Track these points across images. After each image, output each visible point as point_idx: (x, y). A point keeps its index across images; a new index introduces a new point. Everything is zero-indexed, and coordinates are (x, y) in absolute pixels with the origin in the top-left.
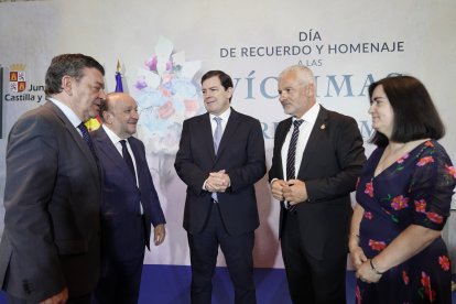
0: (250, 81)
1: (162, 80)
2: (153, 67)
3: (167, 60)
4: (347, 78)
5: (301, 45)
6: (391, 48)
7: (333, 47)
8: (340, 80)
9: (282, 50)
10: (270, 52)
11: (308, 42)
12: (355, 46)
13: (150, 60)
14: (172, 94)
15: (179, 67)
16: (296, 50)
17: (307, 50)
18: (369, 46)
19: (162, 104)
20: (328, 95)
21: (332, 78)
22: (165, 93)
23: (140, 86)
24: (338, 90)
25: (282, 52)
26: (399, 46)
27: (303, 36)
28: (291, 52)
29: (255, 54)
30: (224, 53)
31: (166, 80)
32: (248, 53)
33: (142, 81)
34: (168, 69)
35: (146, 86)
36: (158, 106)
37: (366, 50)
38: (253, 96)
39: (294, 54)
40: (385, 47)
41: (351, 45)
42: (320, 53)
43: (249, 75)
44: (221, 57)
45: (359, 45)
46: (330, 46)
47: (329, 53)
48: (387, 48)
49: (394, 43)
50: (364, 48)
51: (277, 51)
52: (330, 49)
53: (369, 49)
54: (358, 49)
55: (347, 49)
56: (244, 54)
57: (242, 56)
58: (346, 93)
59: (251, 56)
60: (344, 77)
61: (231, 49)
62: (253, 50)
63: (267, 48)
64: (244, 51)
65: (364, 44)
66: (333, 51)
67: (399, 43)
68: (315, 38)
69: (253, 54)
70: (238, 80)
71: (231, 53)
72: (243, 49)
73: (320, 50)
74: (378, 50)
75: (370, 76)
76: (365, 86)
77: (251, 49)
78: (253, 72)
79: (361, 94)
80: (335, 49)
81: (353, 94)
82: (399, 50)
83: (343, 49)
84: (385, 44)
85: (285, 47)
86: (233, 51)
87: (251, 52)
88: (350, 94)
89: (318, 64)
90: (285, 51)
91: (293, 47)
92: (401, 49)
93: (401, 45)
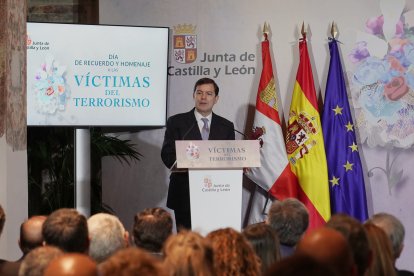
1: (390, 48)
2: (378, 30)
3: (396, 20)
13: (373, 20)
14: (405, 66)
19: (390, 80)
22: (394, 65)
23: (360, 56)
31: (396, 48)
33: (361, 48)
34: (398, 33)
35: (368, 55)
36: (385, 82)
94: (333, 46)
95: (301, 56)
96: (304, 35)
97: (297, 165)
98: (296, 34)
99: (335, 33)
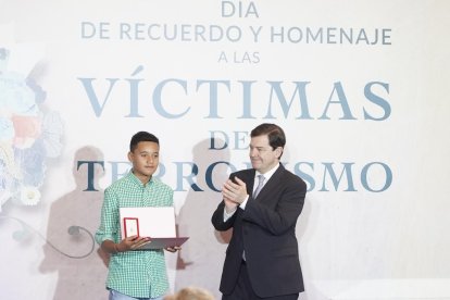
0: (134, 84)
4: (301, 86)
5: (225, 23)
6: (371, 38)
7: (277, 30)
8: (289, 90)
9: (192, 30)
10: (171, 35)
12: (314, 33)
15: (3, 53)
16: (216, 33)
17: (234, 34)
18: (337, 33)
20: (269, 116)
21: (276, 86)
24: (286, 108)
25: (192, 36)
26: (384, 36)
27: (228, 9)
28: (206, 35)
29: (145, 35)
30: (89, 31)
32: (132, 33)
37: (332, 39)
38: (140, 112)
39: (211, 40)
40: (363, 36)
41: (308, 30)
42: (256, 41)
43: (133, 75)
44: (83, 37)
45: (321, 30)
46: (272, 28)
47: (272, 41)
48: (366, 39)
49: (377, 31)
50: (329, 36)
51: (183, 33)
52: (273, 35)
53: (337, 39)
54: (319, 37)
55: (301, 36)
56: (124, 35)
57: (121, 37)
58: (300, 114)
59: (137, 38)
60: (295, 86)
61: (101, 24)
62: (140, 28)
63: (165, 26)
64: (125, 28)
65: (329, 29)
66: (277, 39)
67: (384, 30)
68: (248, 12)
69: (140, 35)
70: (113, 81)
71: (101, 31)
72: (122, 25)
73: (256, 35)
74: (351, 41)
75: (338, 86)
76: (330, 102)
77: (137, 25)
78: (140, 69)
79: (324, 117)
80: (282, 34)
81: (311, 116)
82: (384, 43)
83: (295, 35)
84: (363, 30)
85: (197, 26)
86: (104, 27)
87: (137, 32)
88: (305, 115)
89: (252, 59)
90: (196, 33)
91: (211, 26)
92: (387, 40)
93: (387, 33)
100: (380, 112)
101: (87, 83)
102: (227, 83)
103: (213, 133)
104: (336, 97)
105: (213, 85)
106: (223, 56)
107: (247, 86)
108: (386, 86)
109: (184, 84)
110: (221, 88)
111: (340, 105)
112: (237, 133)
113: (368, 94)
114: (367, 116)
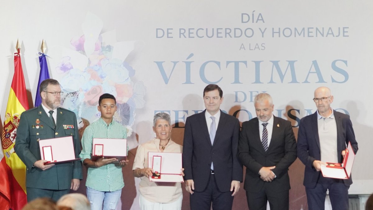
0: (188, 64)
1: (90, 62)
2: (80, 47)
3: (95, 39)
4: (291, 63)
5: (243, 27)
6: (336, 33)
7: (276, 30)
8: (284, 66)
9: (223, 31)
10: (210, 34)
11: (250, 24)
12: (300, 31)
13: (76, 39)
14: (102, 77)
15: (109, 48)
16: (238, 33)
17: (249, 33)
18: (314, 30)
19: (90, 88)
20: (272, 82)
21: (276, 64)
22: (93, 76)
23: (65, 68)
24: (282, 77)
25: (223, 35)
26: (344, 32)
27: (246, 18)
28: (232, 34)
29: (195, 35)
30: (160, 33)
31: (95, 62)
32: (187, 34)
33: (67, 62)
34: (97, 49)
35: (72, 68)
36: (86, 91)
37: (310, 34)
38: (192, 81)
39: (235, 37)
40: (330, 32)
41: (296, 29)
42: (263, 36)
43: (187, 59)
44: (157, 37)
45: (304, 29)
46: (273, 29)
47: (273, 36)
48: (332, 34)
49: (339, 28)
50: (309, 32)
51: (218, 33)
52: (273, 33)
53: (314, 34)
54: (303, 32)
55: (291, 33)
56: (182, 35)
57: (180, 37)
58: (291, 80)
59: (189, 37)
60: (288, 63)
61: (168, 29)
62: (191, 31)
63: (207, 29)
64: (182, 31)
65: (309, 29)
66: (276, 35)
67: (344, 28)
68: (258, 19)
69: (191, 35)
70: (175, 63)
71: (168, 33)
72: (180, 29)
73: (263, 33)
74: (323, 35)
75: (315, 63)
76: (309, 72)
77: (189, 29)
78: (192, 55)
79: (306, 82)
80: (279, 32)
81: (298, 81)
82: (344, 36)
83: (287, 32)
84: (330, 28)
85: (226, 29)
86: (170, 31)
87: (189, 33)
88: (294, 81)
89: (261, 47)
90: (226, 33)
91: (235, 29)
92: (346, 34)
93: (346, 30)
94: (43, 60)
95: (16, 68)
96: (18, 50)
97: (11, 158)
98: (12, 49)
99: (44, 49)
100: (342, 78)
101: (160, 64)
102: (245, 62)
103: (236, 92)
104: (313, 70)
105: (237, 64)
106: (242, 47)
107: (257, 64)
108: (346, 62)
109: (218, 63)
110: (241, 65)
111: (316, 74)
112: (251, 93)
113: (334, 67)
114: (333, 81)
